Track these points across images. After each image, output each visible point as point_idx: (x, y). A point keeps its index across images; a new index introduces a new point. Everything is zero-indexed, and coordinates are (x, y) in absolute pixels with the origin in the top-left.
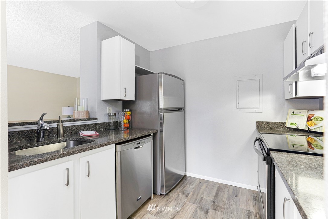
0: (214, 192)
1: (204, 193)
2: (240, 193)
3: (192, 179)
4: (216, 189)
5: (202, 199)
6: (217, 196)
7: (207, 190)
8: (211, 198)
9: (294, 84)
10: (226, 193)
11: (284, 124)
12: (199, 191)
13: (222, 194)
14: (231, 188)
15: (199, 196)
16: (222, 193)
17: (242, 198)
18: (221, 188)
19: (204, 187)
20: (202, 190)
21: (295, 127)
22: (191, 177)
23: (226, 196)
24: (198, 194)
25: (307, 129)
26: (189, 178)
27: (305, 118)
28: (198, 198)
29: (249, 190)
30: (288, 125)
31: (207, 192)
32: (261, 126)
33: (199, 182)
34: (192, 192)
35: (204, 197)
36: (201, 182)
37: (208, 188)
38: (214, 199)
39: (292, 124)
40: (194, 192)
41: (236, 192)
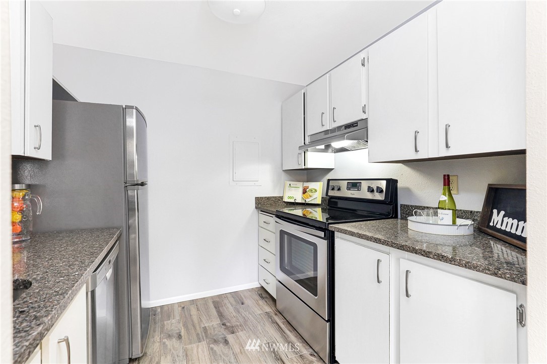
0: (214, 312)
1: (201, 321)
2: (244, 298)
3: (166, 308)
4: (211, 306)
5: (205, 328)
6: (221, 315)
7: (202, 312)
8: (216, 322)
9: (303, 153)
10: (229, 305)
11: (282, 198)
12: (192, 321)
13: (225, 309)
14: (229, 296)
15: (198, 328)
16: (224, 307)
17: (249, 302)
18: (217, 302)
19: (194, 312)
20: (195, 318)
21: (292, 201)
22: (162, 307)
23: (231, 309)
24: (194, 326)
25: (304, 202)
26: (159, 310)
27: (301, 190)
28: (199, 330)
29: (250, 290)
30: (286, 199)
31: (205, 317)
32: (260, 203)
33: (180, 308)
34: (182, 327)
35: (206, 325)
36: (183, 306)
37: (201, 310)
38: (221, 320)
39: (289, 197)
40: (185, 326)
41: (237, 297)
